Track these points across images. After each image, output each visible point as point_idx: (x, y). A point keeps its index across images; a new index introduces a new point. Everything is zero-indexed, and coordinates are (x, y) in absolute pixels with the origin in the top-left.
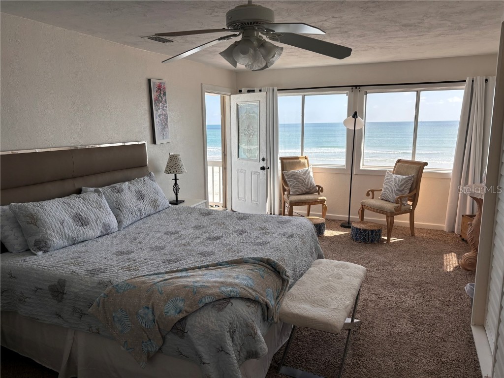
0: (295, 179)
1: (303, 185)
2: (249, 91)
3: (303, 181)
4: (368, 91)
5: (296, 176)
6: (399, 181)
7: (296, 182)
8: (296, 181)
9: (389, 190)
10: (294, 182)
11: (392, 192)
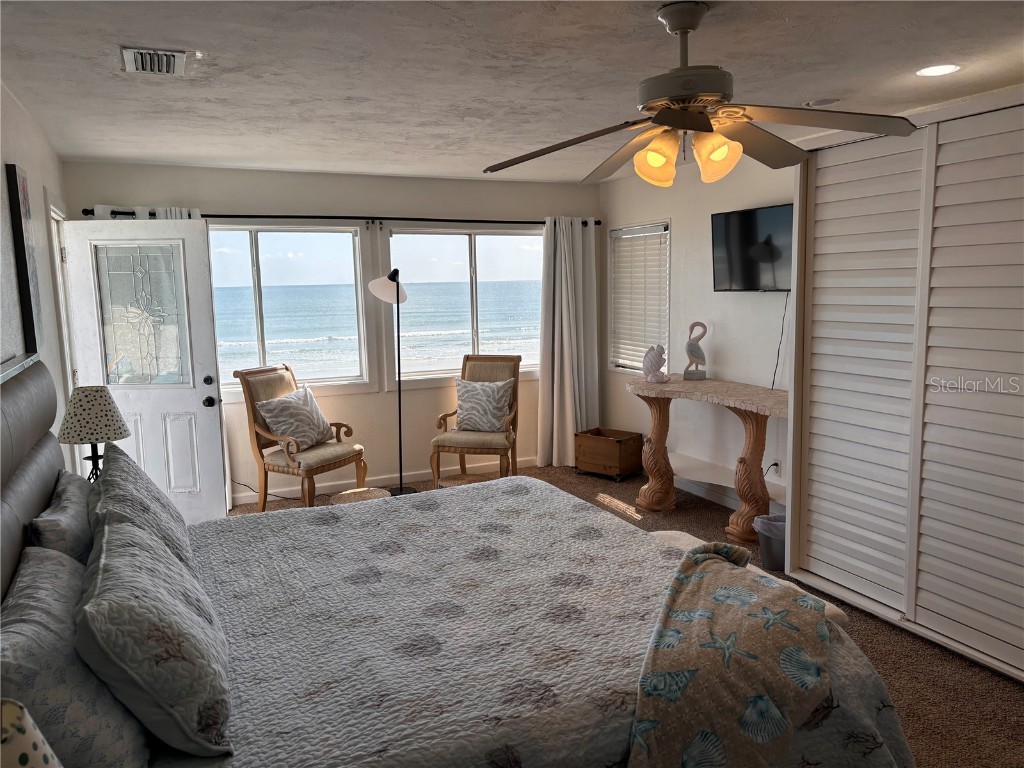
0: (292, 416)
1: (312, 426)
2: (115, 214)
3: (308, 417)
4: (394, 230)
5: (292, 410)
6: (493, 392)
7: (296, 424)
8: (296, 421)
9: (478, 412)
10: (292, 423)
11: (486, 413)
